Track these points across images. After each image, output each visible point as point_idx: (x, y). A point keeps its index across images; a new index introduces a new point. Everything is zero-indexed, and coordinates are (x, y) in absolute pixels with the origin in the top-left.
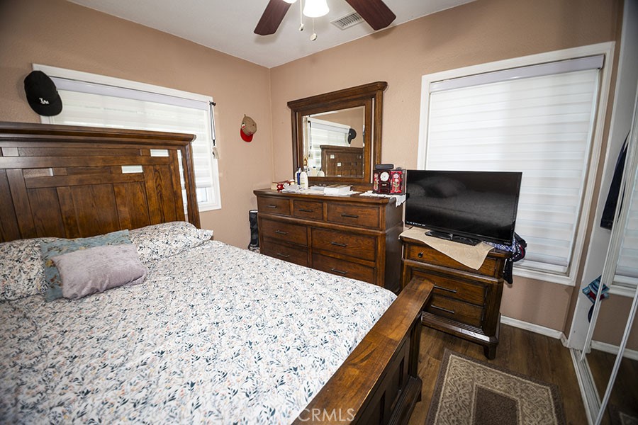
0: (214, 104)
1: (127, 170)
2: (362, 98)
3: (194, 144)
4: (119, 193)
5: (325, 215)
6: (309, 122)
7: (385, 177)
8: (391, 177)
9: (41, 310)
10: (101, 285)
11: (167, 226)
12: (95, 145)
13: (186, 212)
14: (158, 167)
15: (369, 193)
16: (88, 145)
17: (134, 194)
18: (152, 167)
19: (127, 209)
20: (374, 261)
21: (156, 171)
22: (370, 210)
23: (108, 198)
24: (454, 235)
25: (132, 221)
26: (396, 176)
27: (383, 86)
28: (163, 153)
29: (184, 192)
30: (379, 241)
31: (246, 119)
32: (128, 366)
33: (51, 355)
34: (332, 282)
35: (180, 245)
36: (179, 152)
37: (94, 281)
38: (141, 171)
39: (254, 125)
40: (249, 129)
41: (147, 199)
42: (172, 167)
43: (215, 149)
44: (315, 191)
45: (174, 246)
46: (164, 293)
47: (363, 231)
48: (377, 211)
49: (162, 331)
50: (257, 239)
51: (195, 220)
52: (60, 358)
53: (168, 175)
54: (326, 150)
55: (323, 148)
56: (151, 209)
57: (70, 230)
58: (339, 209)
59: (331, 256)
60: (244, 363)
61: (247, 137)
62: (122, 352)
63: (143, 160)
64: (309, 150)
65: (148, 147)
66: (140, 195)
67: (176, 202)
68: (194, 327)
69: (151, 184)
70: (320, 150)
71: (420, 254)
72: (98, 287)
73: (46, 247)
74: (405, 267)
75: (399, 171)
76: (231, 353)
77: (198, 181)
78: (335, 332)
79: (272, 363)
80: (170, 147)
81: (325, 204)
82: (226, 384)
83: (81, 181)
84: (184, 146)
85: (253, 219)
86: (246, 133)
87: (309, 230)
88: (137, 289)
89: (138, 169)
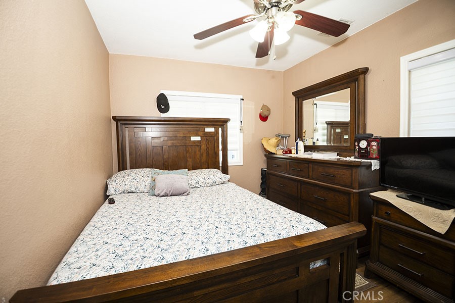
0: (243, 100)
1: (193, 139)
2: (347, 83)
3: (229, 124)
4: (188, 151)
5: (311, 174)
6: (315, 104)
7: (363, 144)
8: (369, 145)
9: (146, 197)
10: (169, 192)
11: (207, 170)
12: (181, 126)
13: (221, 165)
14: (208, 138)
15: (352, 159)
16: (177, 126)
17: (195, 152)
18: (205, 138)
19: (191, 160)
20: (349, 216)
21: (207, 140)
22: (345, 171)
23: (183, 153)
24: (425, 199)
25: (193, 166)
26: (374, 143)
27: (365, 71)
28: (212, 130)
29: (221, 153)
30: (352, 198)
31: (264, 107)
32: (166, 221)
33: (143, 212)
34: (286, 213)
35: (211, 182)
36: (220, 129)
37: (167, 190)
38: (200, 140)
39: (269, 110)
40: (266, 113)
41: (201, 155)
42: (215, 138)
43: (241, 127)
44: (307, 155)
45: (208, 181)
46: (193, 201)
47: (338, 188)
48: (350, 172)
49: (184, 214)
50: (265, 188)
51: (225, 170)
52: (146, 214)
53: (213, 142)
54: (332, 125)
55: (328, 123)
56: (202, 161)
57: (166, 167)
58: (320, 169)
59: (314, 207)
60: (209, 233)
61: (264, 118)
62: (166, 217)
63: (201, 133)
64: (315, 126)
65: (205, 126)
66: (198, 153)
67: (216, 158)
68: (198, 216)
69: (204, 147)
70: (326, 125)
71: (386, 213)
72: (168, 193)
73: (154, 172)
74: (373, 223)
75: (376, 139)
76: (206, 228)
77: (229, 147)
78: (263, 234)
79: (221, 236)
80: (215, 126)
81: (311, 165)
82: (197, 237)
83: (173, 143)
84: (223, 125)
85: (264, 175)
86: (263, 115)
87: (299, 184)
88: (183, 198)
89: (198, 138)
